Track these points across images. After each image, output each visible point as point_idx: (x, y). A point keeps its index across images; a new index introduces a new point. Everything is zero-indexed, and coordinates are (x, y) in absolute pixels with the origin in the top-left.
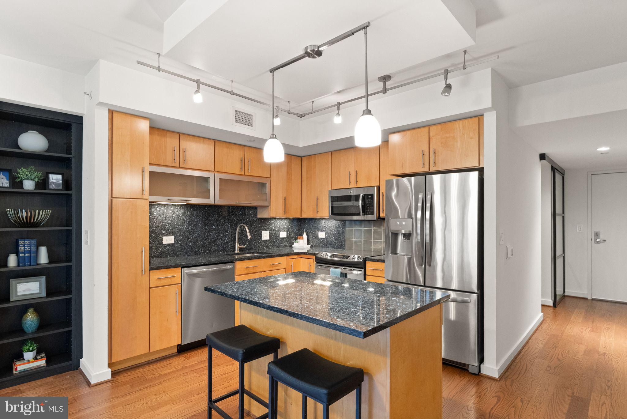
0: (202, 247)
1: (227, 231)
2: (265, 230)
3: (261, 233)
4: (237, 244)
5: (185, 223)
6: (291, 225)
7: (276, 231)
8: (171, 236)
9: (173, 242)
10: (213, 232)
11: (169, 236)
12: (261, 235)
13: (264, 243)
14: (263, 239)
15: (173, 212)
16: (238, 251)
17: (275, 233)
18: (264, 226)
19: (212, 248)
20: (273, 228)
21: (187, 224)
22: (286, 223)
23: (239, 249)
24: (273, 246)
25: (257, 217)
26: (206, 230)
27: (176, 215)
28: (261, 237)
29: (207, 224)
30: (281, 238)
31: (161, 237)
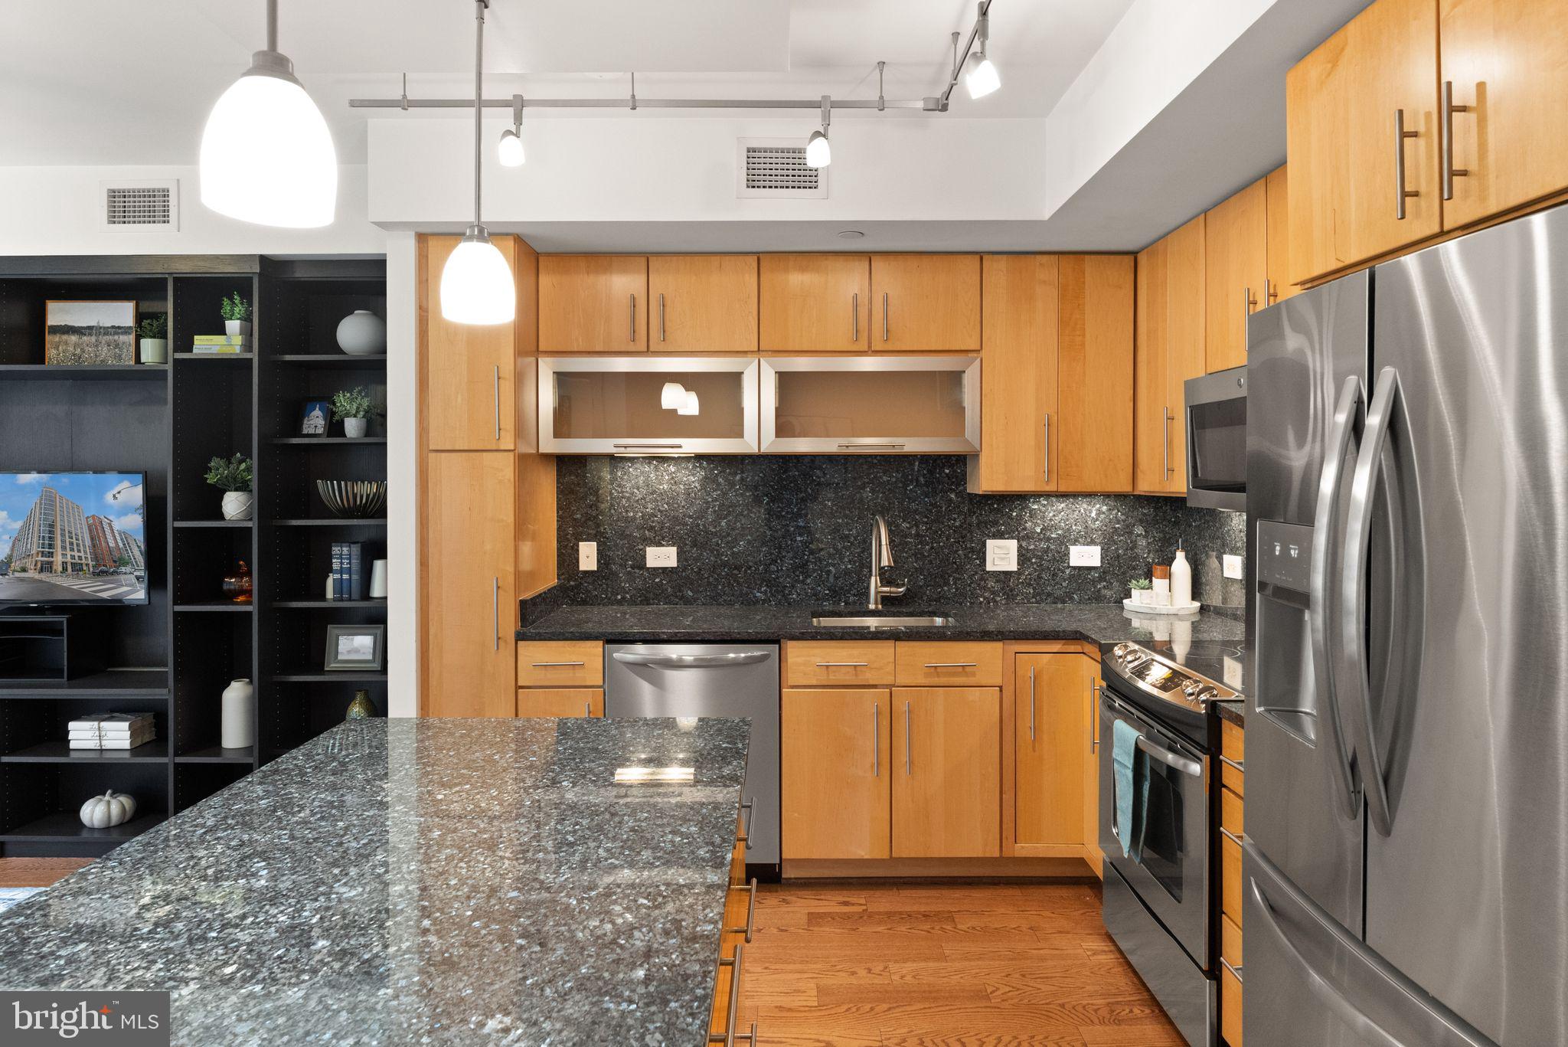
0: (762, 583)
1: (847, 536)
2: (1000, 535)
3: (984, 545)
4: (873, 579)
5: (708, 508)
6: (1124, 521)
7: (1049, 539)
8: (668, 545)
9: (675, 565)
10: (799, 539)
11: (663, 546)
12: (984, 553)
13: (997, 581)
14: (989, 567)
15: (673, 478)
16: (876, 603)
17: (1048, 547)
18: (995, 523)
19: (793, 586)
20: (1039, 530)
21: (715, 511)
22: (1099, 512)
23: (879, 599)
24: (1039, 594)
25: (965, 489)
26: (776, 531)
27: (682, 487)
28: (985, 560)
29: (779, 512)
30: (1075, 568)
31: (641, 547)
